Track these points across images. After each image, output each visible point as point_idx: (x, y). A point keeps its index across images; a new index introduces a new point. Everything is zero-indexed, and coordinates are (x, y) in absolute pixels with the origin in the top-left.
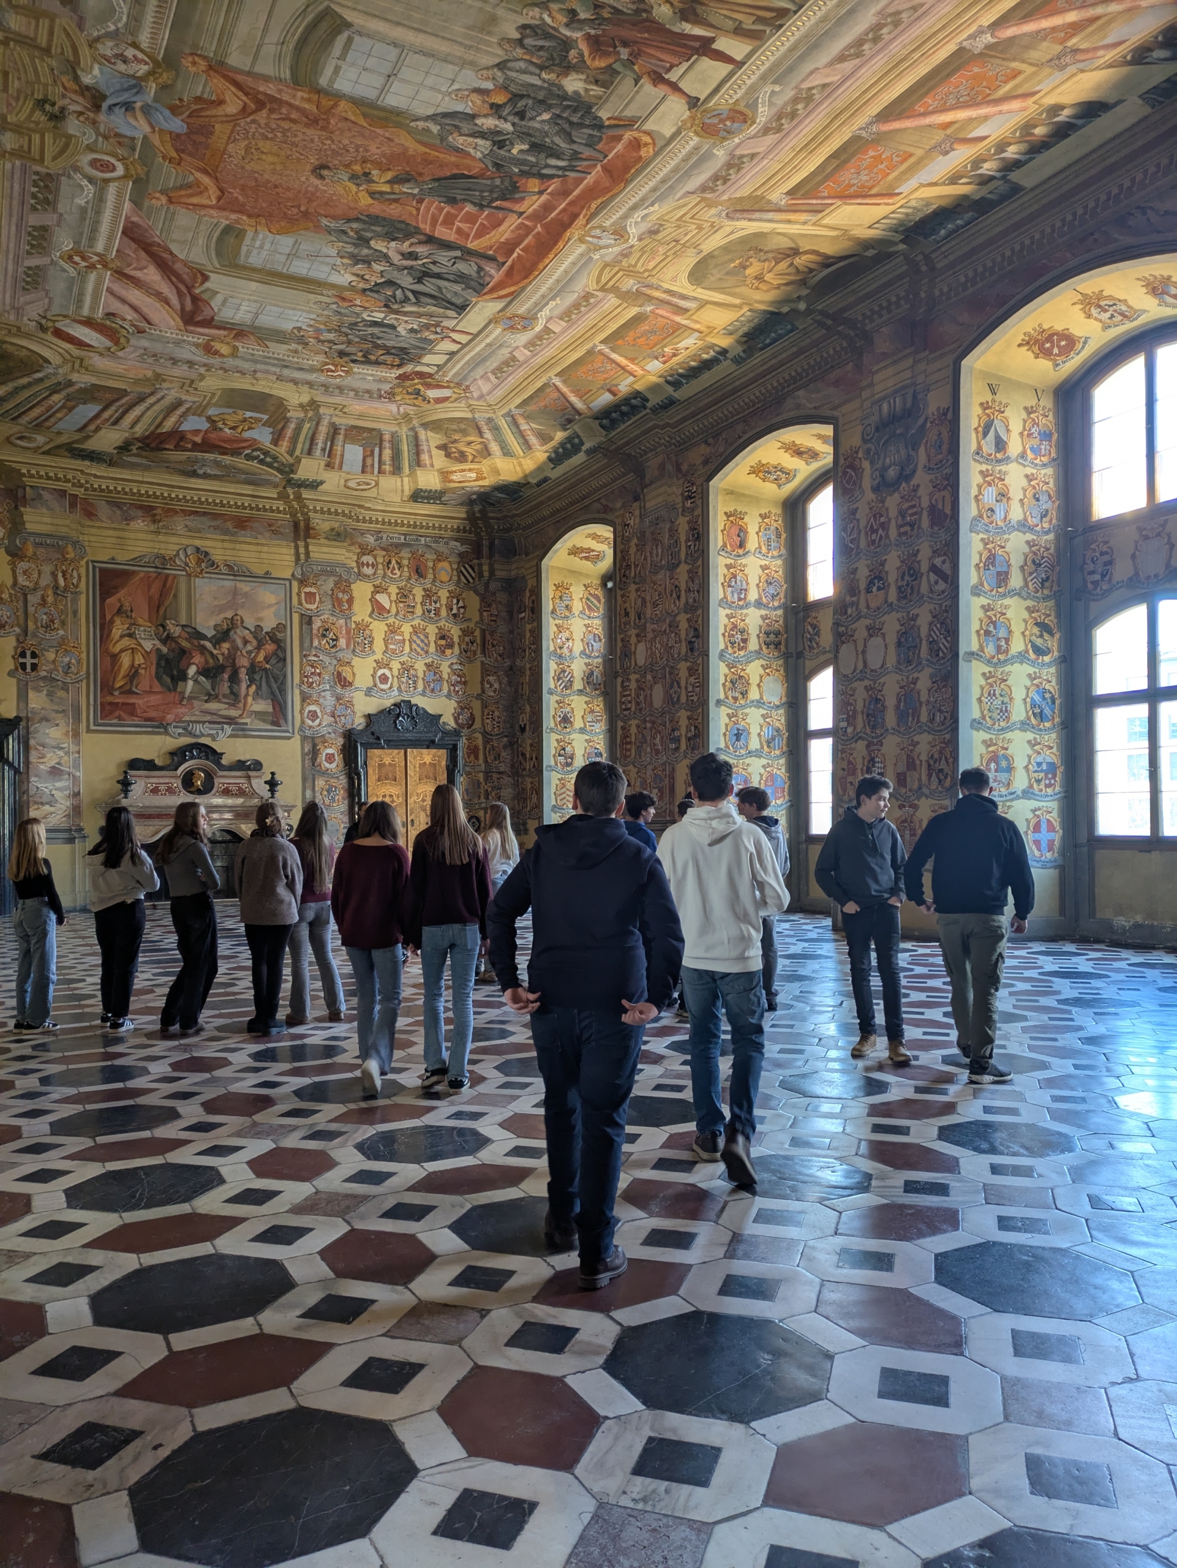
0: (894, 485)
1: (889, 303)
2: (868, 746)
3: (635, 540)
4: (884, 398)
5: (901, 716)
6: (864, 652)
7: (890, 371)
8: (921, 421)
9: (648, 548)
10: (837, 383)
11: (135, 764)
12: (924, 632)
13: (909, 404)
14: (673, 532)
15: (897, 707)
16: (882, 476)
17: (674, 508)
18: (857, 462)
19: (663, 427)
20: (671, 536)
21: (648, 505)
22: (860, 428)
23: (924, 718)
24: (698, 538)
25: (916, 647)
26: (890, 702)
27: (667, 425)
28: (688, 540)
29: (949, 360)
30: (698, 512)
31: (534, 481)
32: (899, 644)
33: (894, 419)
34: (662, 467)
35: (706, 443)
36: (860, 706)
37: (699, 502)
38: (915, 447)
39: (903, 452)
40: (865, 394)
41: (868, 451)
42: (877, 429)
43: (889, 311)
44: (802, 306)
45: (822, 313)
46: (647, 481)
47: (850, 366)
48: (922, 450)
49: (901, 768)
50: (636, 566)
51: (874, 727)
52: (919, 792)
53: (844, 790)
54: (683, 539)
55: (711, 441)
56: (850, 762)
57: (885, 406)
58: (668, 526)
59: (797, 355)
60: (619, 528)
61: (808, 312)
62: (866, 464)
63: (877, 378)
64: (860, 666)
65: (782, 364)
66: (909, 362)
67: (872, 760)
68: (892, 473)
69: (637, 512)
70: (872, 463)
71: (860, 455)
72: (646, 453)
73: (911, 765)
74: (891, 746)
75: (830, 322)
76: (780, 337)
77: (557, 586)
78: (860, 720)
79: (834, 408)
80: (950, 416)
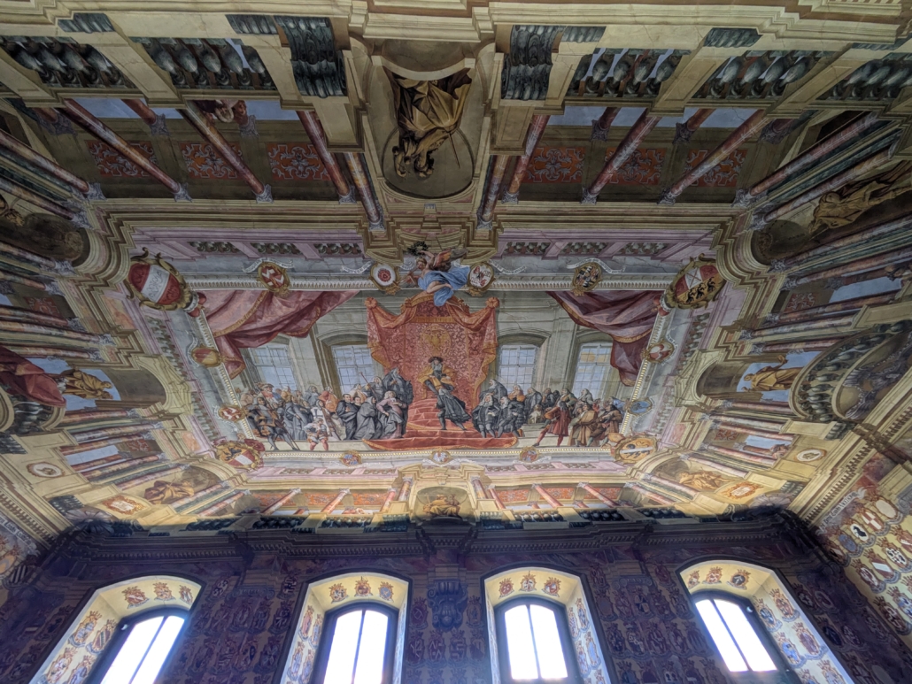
0: (448, 627)
3: (222, 602)
4: (442, 580)
7: (445, 569)
8: (464, 599)
9: (234, 611)
10: (413, 563)
13: (457, 588)
14: (265, 606)
16: (441, 620)
17: (272, 590)
18: (424, 607)
19: (287, 541)
20: (261, 609)
21: (246, 581)
22: (427, 590)
24: (288, 616)
27: (293, 542)
28: (277, 615)
29: (479, 577)
30: (294, 599)
33: (447, 592)
34: (270, 562)
35: (314, 561)
37: (296, 593)
38: (461, 610)
39: (453, 611)
40: (430, 574)
41: (432, 603)
43: (449, 544)
44: (420, 524)
46: (254, 564)
47: (422, 558)
48: (465, 613)
50: (214, 621)
54: (273, 613)
57: (442, 585)
58: (261, 600)
60: (208, 589)
61: (420, 527)
62: (430, 610)
63: (437, 570)
65: (384, 542)
66: (456, 569)
68: (446, 619)
69: (234, 583)
70: (434, 610)
71: (426, 603)
72: (262, 549)
75: (421, 536)
76: (397, 531)
79: (410, 574)
80: (480, 601)
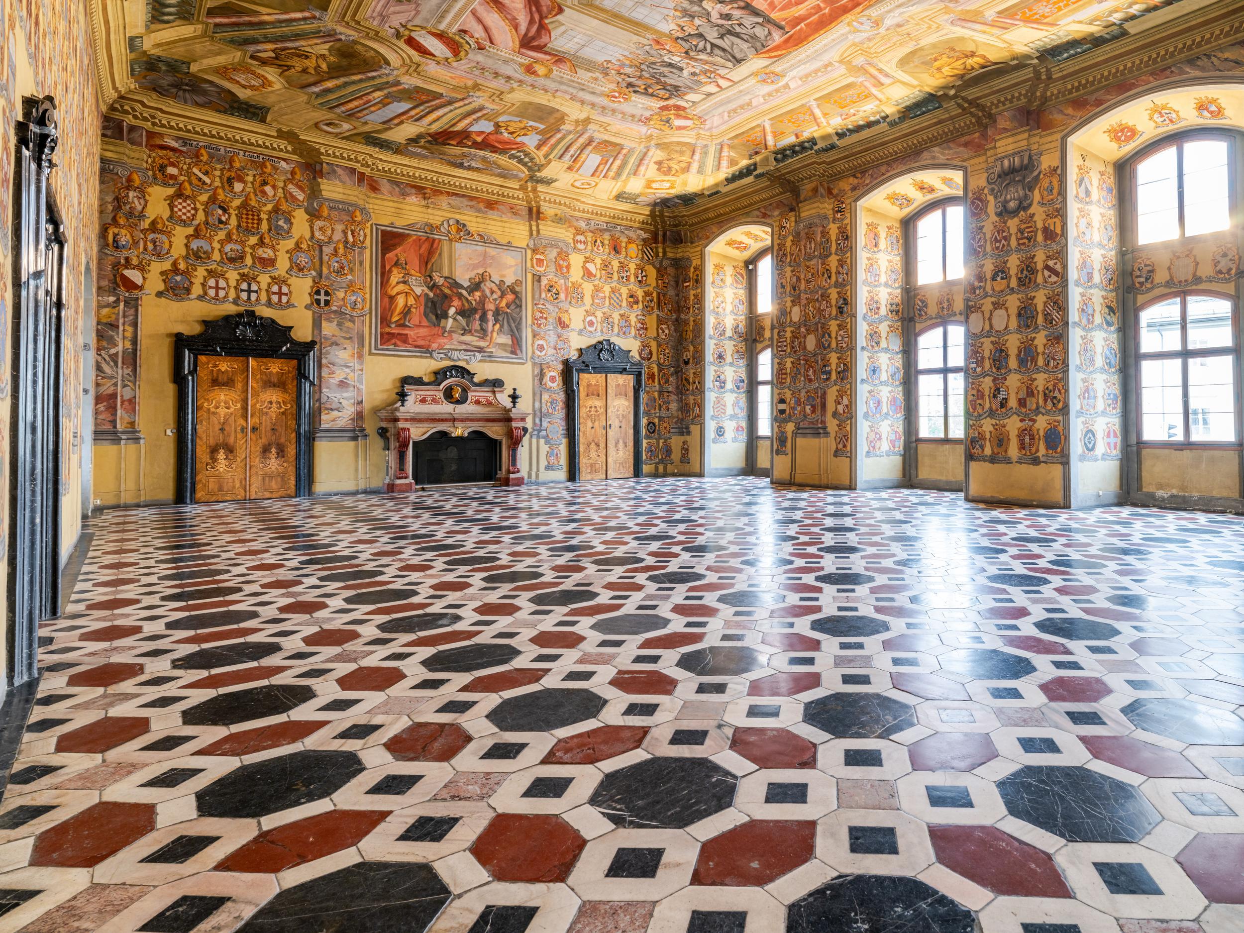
0: (1014, 213)
1: (1013, 97)
2: (994, 381)
3: (791, 238)
4: (1005, 157)
5: (1022, 362)
6: (990, 319)
7: (1011, 140)
8: (1035, 173)
9: (802, 243)
10: (966, 145)
11: (406, 380)
12: (1040, 308)
13: (1026, 161)
14: (825, 233)
15: (1018, 355)
16: (1004, 206)
17: (825, 217)
18: (983, 197)
19: (819, 164)
20: (823, 236)
21: (802, 215)
22: (986, 175)
23: (1041, 362)
24: (847, 238)
25: (1034, 317)
26: (1013, 351)
27: (824, 162)
28: (838, 239)
29: (1058, 136)
30: (847, 221)
31: (707, 193)
32: (1019, 315)
33: (1013, 171)
34: (815, 190)
35: (854, 176)
36: (987, 354)
37: (848, 215)
38: (1031, 189)
39: (1021, 193)
40: (989, 153)
41: (992, 190)
42: (999, 176)
43: (1011, 102)
44: (952, 92)
45: (963, 98)
46: (802, 198)
47: (977, 135)
48: (1036, 192)
49: (1022, 395)
50: (792, 255)
51: (999, 369)
52: (1037, 411)
53: (974, 409)
54: (833, 238)
55: (859, 175)
56: (978, 391)
57: (1006, 163)
58: (820, 229)
59: (936, 124)
60: (776, 229)
61: (955, 96)
62: (991, 198)
63: (998, 144)
64: (987, 328)
65: (922, 129)
66: (1026, 135)
67: (998, 390)
68: (1012, 205)
69: (793, 219)
70: (996, 197)
71: (986, 191)
72: (802, 180)
73: (1030, 393)
74: (1013, 381)
75: (966, 105)
76: (929, 111)
77: (716, 266)
78: (987, 364)
79: (964, 161)
80: (1059, 172)
